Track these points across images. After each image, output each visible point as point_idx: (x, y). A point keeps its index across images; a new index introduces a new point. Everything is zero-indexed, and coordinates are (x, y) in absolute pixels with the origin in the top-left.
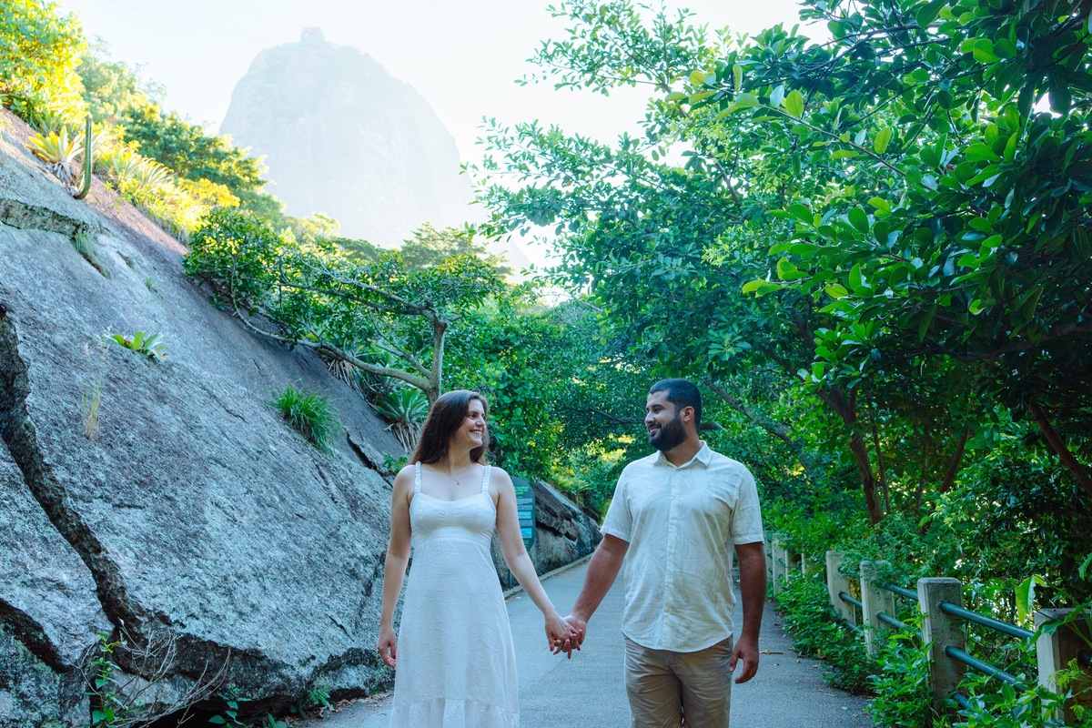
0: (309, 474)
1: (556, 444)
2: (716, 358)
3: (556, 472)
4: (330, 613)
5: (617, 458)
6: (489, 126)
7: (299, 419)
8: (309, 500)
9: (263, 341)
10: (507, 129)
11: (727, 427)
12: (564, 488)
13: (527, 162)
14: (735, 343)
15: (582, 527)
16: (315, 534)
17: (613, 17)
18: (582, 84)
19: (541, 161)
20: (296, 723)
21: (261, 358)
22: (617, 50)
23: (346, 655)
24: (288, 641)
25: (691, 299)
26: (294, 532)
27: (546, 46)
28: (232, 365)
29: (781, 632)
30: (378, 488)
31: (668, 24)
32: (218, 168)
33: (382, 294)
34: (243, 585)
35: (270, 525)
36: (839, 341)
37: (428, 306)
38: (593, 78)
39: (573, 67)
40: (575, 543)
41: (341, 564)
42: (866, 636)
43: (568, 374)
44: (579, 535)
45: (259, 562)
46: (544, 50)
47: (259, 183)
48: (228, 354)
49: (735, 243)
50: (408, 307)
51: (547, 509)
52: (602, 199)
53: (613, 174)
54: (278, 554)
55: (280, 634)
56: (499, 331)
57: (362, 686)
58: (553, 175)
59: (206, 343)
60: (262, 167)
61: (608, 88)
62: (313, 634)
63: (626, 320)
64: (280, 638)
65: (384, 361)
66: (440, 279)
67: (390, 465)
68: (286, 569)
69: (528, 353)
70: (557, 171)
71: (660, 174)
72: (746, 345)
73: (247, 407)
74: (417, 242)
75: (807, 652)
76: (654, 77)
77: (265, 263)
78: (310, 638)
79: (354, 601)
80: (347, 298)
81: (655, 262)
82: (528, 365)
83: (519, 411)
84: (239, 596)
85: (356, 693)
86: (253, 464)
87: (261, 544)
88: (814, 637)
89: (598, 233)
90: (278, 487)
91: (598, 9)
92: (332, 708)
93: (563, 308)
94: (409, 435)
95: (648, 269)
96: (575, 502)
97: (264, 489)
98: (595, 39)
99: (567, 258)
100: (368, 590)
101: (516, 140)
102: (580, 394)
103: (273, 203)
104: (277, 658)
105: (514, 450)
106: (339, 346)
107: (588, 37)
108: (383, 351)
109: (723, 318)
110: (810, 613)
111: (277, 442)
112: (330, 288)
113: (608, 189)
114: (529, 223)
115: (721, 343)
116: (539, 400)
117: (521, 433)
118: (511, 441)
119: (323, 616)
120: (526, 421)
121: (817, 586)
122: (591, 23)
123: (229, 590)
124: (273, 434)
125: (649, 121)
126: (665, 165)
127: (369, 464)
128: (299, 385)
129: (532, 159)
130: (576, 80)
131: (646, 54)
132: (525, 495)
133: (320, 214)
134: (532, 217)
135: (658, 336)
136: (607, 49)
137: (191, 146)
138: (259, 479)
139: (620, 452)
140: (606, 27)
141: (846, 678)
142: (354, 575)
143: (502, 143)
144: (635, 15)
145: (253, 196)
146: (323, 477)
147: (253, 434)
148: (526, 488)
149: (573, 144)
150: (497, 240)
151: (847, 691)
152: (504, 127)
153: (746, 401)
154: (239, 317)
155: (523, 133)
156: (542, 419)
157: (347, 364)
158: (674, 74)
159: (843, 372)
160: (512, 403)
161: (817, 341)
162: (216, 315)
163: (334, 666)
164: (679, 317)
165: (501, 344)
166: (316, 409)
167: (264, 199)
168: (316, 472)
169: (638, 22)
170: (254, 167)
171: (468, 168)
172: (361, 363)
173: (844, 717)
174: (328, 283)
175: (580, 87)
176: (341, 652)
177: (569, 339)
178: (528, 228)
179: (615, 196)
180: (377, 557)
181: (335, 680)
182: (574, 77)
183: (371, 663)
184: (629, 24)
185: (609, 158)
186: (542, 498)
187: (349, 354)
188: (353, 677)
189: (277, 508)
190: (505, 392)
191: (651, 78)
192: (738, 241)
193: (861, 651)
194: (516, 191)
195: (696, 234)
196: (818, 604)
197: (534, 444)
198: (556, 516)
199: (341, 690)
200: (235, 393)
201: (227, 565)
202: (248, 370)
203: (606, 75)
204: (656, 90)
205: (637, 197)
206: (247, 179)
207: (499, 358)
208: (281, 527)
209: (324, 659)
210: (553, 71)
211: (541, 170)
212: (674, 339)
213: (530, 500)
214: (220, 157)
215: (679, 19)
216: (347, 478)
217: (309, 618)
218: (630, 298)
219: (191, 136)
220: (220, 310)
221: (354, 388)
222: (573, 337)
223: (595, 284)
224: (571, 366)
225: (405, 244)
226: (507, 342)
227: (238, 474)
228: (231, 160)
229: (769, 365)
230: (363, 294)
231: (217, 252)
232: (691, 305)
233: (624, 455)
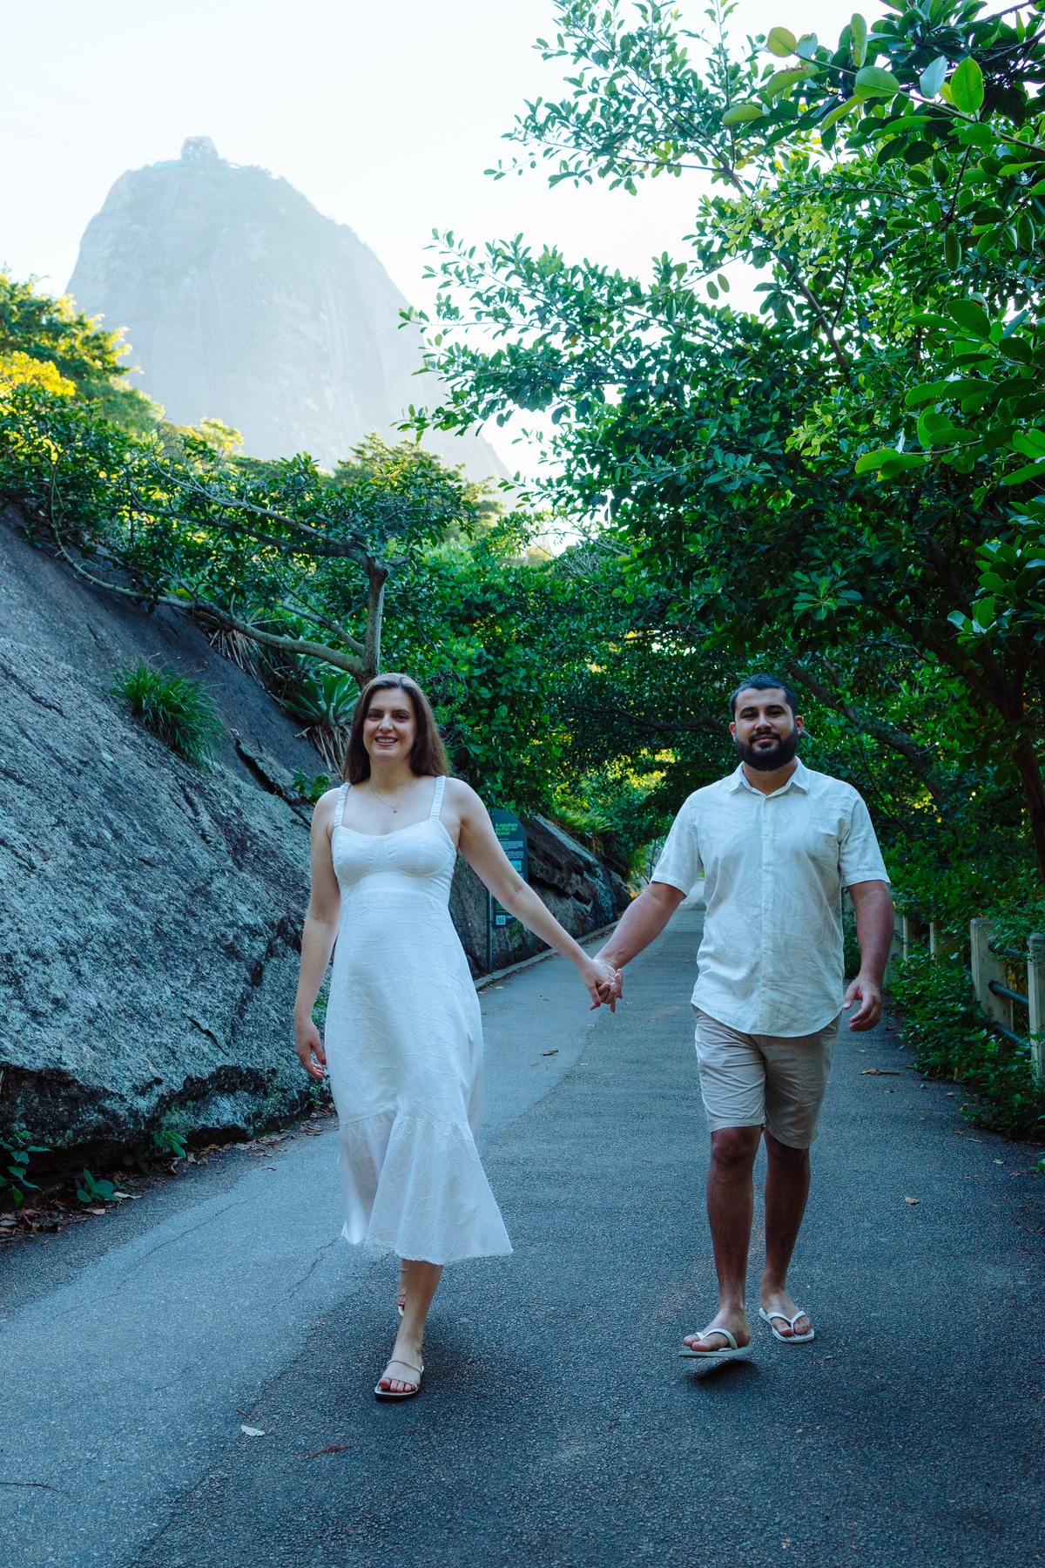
0: (166, 797)
1: (561, 760)
2: (807, 615)
3: (563, 804)
4: (190, 1012)
5: (653, 784)
6: (442, 244)
7: (156, 715)
8: (161, 837)
9: (103, 597)
10: (472, 251)
11: (818, 736)
12: (574, 828)
13: (506, 305)
14: (835, 592)
15: (599, 884)
16: (169, 890)
17: (643, 53)
18: (594, 173)
19: (530, 304)
20: (131, 1182)
21: (101, 623)
22: (650, 112)
23: (214, 1077)
24: (116, 1056)
25: (767, 526)
26: (134, 886)
27: (533, 109)
28: (53, 632)
29: (896, 1042)
30: (282, 822)
31: (731, 63)
32: (54, 348)
33: (286, 522)
34: (41, 968)
35: (93, 874)
36: (1021, 562)
37: (358, 541)
38: (610, 165)
39: (578, 145)
40: (589, 908)
41: (211, 937)
42: (1034, 1050)
43: (579, 654)
44: (595, 896)
45: (71, 932)
46: (532, 118)
47: (117, 371)
48: (47, 615)
49: (843, 412)
50: (327, 542)
51: (547, 858)
52: (627, 365)
53: (644, 326)
54: (106, 920)
55: (102, 1045)
56: (472, 589)
57: (241, 1124)
58: (548, 327)
59: (9, 597)
60: (121, 347)
61: (636, 179)
62: (159, 1046)
63: (665, 563)
64: (102, 1051)
65: (296, 631)
66: (374, 498)
67: (302, 788)
68: (118, 944)
69: (518, 623)
70: (554, 320)
71: (720, 324)
72: (854, 595)
73: (71, 695)
74: (358, 463)
75: (937, 1073)
76: (710, 158)
77: (103, 475)
78: (154, 1052)
79: (231, 994)
80: (232, 529)
81: (710, 464)
82: (518, 641)
83: (503, 710)
84: (33, 985)
85: (231, 1134)
86: (70, 780)
87: (77, 903)
88: (948, 1049)
89: (620, 423)
90: (111, 816)
91: (618, 42)
92: (191, 1159)
93: (571, 554)
94: (335, 744)
95: (699, 474)
96: (591, 849)
97: (87, 820)
98: (613, 94)
99: (574, 465)
100: (256, 977)
101: (488, 269)
102: (596, 683)
103: (139, 402)
104: (96, 1082)
105: (496, 769)
106: (226, 608)
107: (602, 93)
108: (295, 617)
109: (817, 552)
110: (943, 1014)
111: (116, 747)
112: (205, 514)
113: (637, 349)
114: (510, 405)
115: (814, 592)
116: (535, 694)
117: (507, 744)
118: (491, 755)
119: (178, 1016)
120: (515, 727)
121: (955, 973)
122: (606, 66)
123: (15, 975)
124: (112, 737)
125: (703, 234)
126: (728, 308)
127: (270, 786)
128: (158, 662)
129: (515, 301)
130: (583, 167)
131: (697, 119)
132: (512, 837)
133: (213, 421)
134: (515, 395)
135: (715, 585)
136: (634, 111)
137: (12, 313)
138: (79, 803)
139: (658, 775)
140: (632, 74)
141: (1000, 1113)
142: (232, 953)
143: (465, 275)
144: (678, 50)
145: (108, 391)
146: (191, 804)
147: (76, 735)
148: (514, 827)
149: (579, 277)
150: (461, 433)
151: (1000, 1133)
152: (467, 247)
153: (848, 694)
154: (65, 559)
155: (499, 258)
156: (540, 725)
157: (239, 636)
158: (744, 152)
159: (1026, 614)
160: (493, 698)
161: (983, 565)
162: (28, 558)
163: (196, 1092)
164: (748, 553)
165: (477, 608)
166: (183, 700)
167: (125, 395)
168: (180, 797)
169: (684, 63)
170: (109, 345)
171: (413, 317)
172: (258, 632)
173: (999, 1177)
174: (203, 509)
175: (589, 179)
176: (207, 1071)
177: (580, 601)
178: (510, 413)
179: (647, 359)
180: (272, 926)
181: (197, 1115)
182: (579, 164)
183: (257, 1088)
184: (670, 66)
185: (638, 299)
186: (539, 841)
187: (239, 619)
188: (227, 1110)
189: (107, 849)
190: (483, 681)
191: (704, 160)
192: (849, 409)
193: (1026, 1073)
194: (490, 354)
195: (776, 417)
196: (957, 999)
197: (527, 762)
198: (560, 869)
199: (205, 1129)
200: (52, 673)
201: (15, 936)
202: (79, 641)
203: (633, 156)
204: (714, 181)
205: (683, 361)
206: (98, 364)
207: (473, 631)
208: (113, 878)
209: (178, 1083)
210: (546, 152)
211: (528, 318)
212: (741, 588)
213: (521, 844)
214: (57, 330)
215: (750, 53)
216: (231, 806)
217: (154, 1019)
218: (672, 529)
219: (12, 297)
220: (34, 547)
221: (248, 672)
222: (585, 598)
223: (615, 505)
224: (583, 642)
225: (340, 467)
226: (485, 607)
227: (44, 794)
228: (74, 336)
229: (888, 632)
230: (256, 523)
231: (28, 457)
232: (767, 534)
233: (663, 779)
